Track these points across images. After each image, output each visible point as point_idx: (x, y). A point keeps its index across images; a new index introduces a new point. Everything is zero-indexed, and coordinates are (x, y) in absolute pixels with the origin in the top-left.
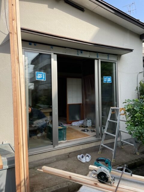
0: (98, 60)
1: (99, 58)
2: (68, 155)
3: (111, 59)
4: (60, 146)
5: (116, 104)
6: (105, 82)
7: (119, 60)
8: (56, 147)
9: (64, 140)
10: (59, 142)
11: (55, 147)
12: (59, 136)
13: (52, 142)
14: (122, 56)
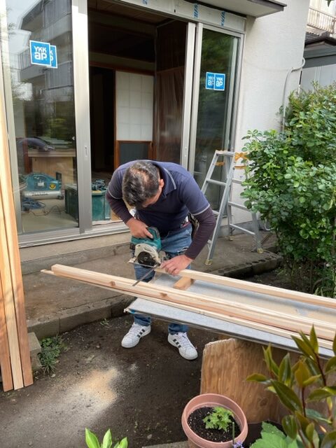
0: (196, 23)
1: (199, 18)
2: (114, 251)
3: (230, 25)
4: (95, 230)
5: (230, 145)
6: (208, 86)
7: (250, 30)
8: (87, 232)
9: (105, 219)
10: (94, 223)
11: (83, 232)
12: (93, 210)
13: (78, 222)
14: (257, 20)
